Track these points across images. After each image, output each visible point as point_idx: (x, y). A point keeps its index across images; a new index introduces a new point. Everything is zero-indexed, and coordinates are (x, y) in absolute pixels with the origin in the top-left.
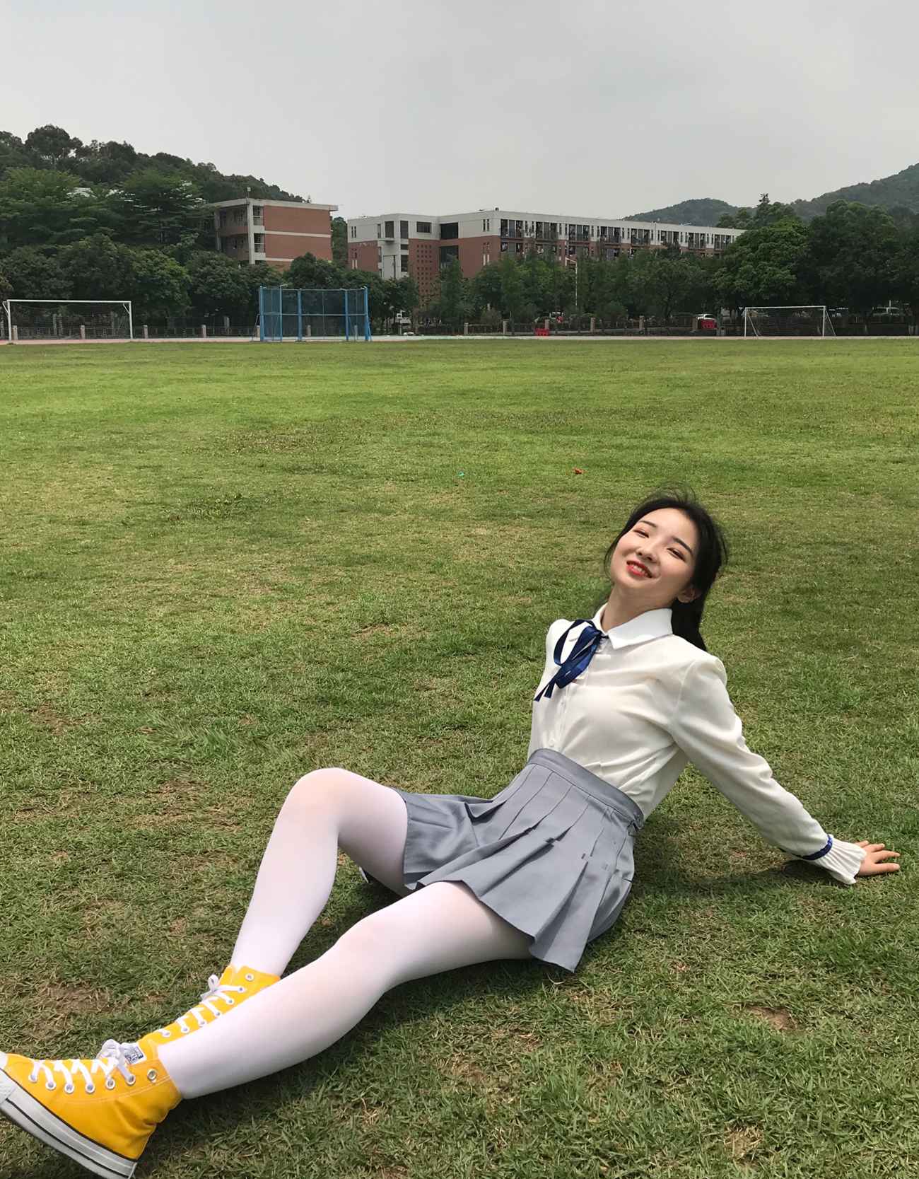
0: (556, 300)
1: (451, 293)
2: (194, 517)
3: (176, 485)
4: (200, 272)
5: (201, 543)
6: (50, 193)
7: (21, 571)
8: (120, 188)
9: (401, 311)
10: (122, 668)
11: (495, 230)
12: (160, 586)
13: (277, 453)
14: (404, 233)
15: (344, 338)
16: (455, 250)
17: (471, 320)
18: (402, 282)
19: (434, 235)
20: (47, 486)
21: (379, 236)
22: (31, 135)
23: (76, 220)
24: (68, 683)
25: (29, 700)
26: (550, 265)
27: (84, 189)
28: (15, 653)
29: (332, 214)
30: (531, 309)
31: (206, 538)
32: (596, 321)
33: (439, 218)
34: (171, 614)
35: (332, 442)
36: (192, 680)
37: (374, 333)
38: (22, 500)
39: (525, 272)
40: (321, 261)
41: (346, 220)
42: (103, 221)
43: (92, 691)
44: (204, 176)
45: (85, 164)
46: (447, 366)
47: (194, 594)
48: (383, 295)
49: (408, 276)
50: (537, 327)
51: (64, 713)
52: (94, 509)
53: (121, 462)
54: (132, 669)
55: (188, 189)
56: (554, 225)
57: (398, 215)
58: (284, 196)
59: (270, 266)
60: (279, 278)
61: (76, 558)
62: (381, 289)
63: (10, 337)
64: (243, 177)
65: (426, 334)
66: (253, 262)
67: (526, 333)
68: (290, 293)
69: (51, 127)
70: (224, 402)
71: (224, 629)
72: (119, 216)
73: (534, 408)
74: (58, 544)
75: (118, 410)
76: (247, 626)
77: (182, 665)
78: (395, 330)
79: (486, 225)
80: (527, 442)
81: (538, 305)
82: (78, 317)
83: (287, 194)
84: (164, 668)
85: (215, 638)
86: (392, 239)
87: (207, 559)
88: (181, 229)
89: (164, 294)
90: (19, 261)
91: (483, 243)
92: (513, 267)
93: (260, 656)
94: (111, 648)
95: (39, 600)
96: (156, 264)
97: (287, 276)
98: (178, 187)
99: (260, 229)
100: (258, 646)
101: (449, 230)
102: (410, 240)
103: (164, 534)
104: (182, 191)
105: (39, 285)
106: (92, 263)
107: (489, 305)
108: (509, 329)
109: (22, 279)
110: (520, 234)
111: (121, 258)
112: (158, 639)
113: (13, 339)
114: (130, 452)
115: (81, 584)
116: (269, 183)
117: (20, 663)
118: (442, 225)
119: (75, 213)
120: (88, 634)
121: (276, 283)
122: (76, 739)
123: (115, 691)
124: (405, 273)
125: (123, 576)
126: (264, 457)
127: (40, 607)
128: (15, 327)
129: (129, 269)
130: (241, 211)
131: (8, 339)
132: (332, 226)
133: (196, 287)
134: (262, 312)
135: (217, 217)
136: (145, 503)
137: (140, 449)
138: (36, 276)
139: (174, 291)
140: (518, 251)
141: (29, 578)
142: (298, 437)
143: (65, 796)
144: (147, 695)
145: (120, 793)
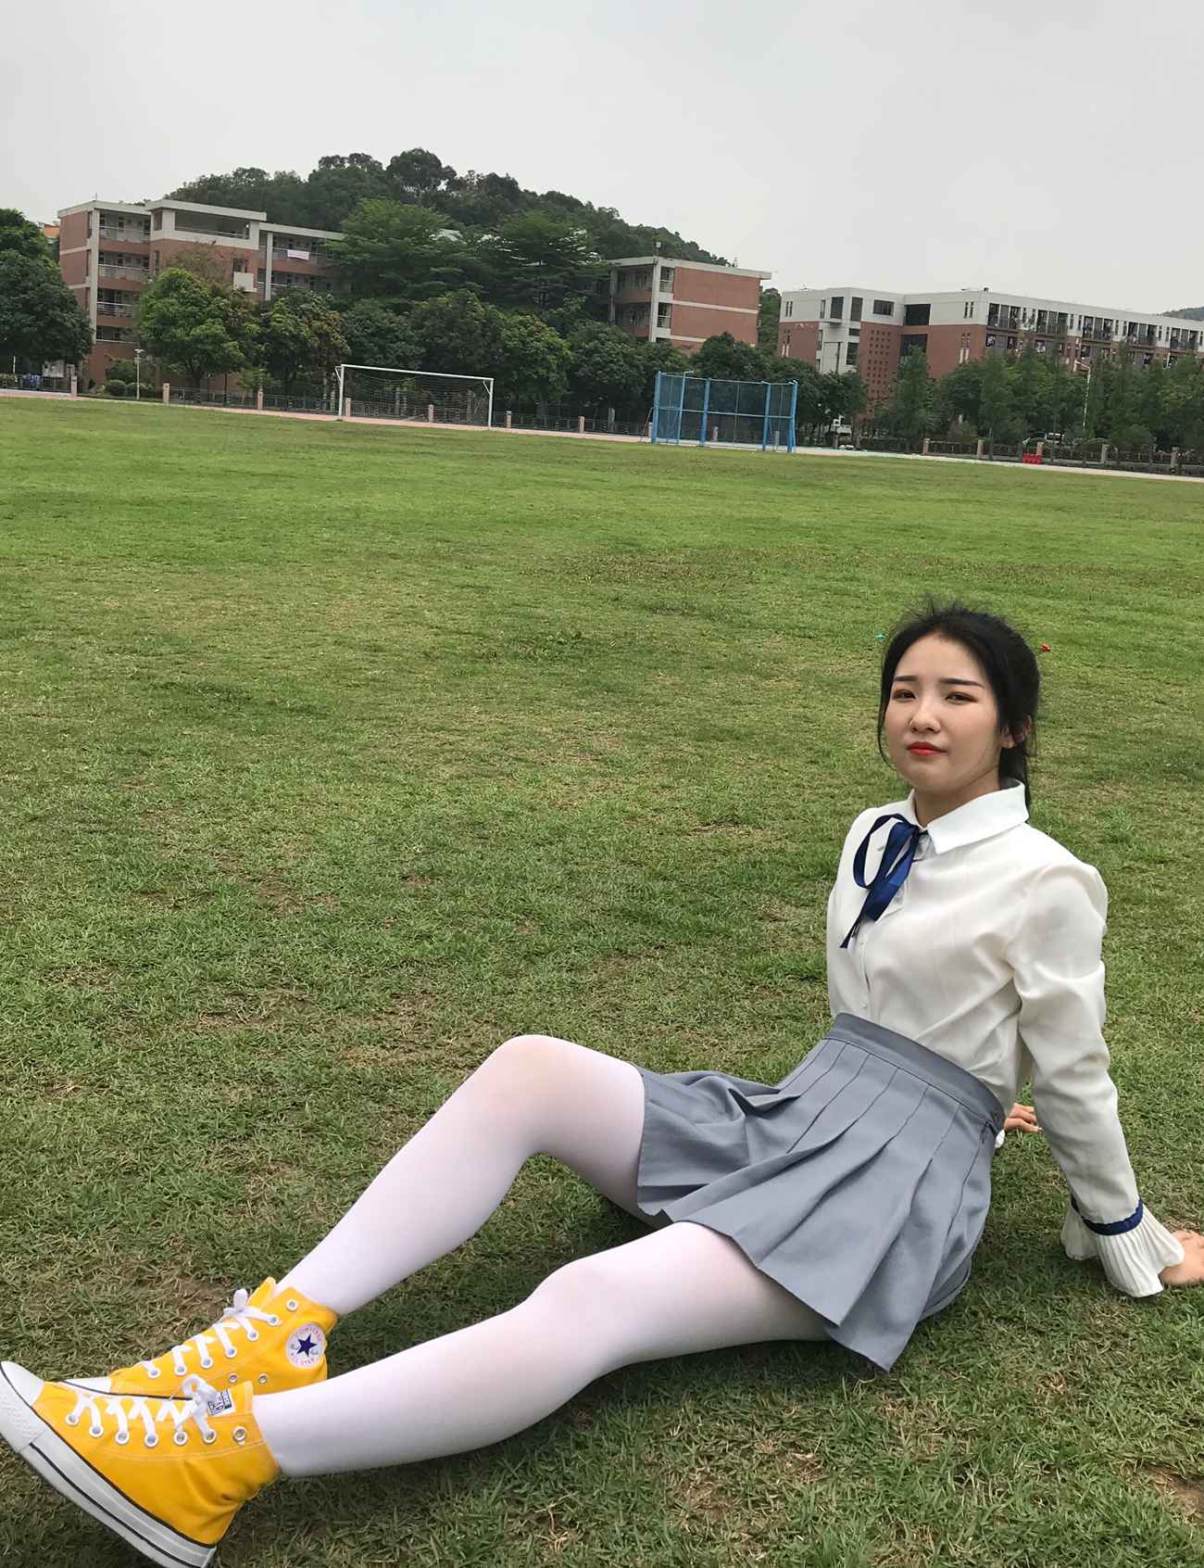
143: (269, 1000)
144: (404, 878)
145: (344, 1008)
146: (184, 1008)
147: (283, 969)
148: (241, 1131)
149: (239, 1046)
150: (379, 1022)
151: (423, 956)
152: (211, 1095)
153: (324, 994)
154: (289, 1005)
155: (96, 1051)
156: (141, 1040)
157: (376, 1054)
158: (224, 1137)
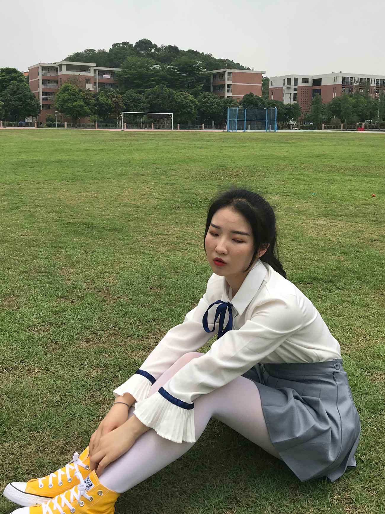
0: (368, 114)
1: (317, 110)
2: (185, 207)
3: (180, 192)
4: (203, 101)
5: (186, 219)
6: (143, 67)
7: (107, 227)
8: (171, 65)
9: (293, 119)
10: (142, 275)
11: (340, 82)
12: (165, 237)
13: (226, 180)
14: (296, 83)
15: (265, 131)
16: (319, 91)
17: (325, 123)
18: (293, 106)
19: (310, 84)
20: (126, 190)
21: (284, 84)
22: (137, 43)
23: (152, 78)
24: (117, 280)
25: (99, 286)
26: (366, 98)
27: (157, 65)
28: (98, 263)
29: (263, 75)
30: (355, 118)
31: (189, 217)
33: (313, 76)
34: (168, 251)
35: (252, 176)
36: (172, 283)
37: (279, 129)
38: (114, 195)
39: (353, 101)
40: (256, 96)
41: (269, 78)
42: (164, 79)
43: (127, 284)
44: (207, 59)
45: (158, 55)
46: (312, 144)
47: (180, 242)
48: (284, 111)
49: (296, 103)
50: (358, 127)
51: (113, 293)
52: (143, 201)
53: (158, 181)
54: (145, 275)
55: (200, 64)
56: (368, 79)
57: (293, 75)
58: (242, 68)
59: (234, 98)
60: (237, 104)
61: (132, 222)
62: (283, 108)
63: (123, 128)
64: (224, 60)
65: (303, 129)
66: (226, 97)
67: (353, 130)
68: (242, 110)
69: (145, 39)
70: (207, 157)
71: (190, 260)
72: (171, 77)
73: (353, 164)
74: (125, 216)
75: (161, 159)
76: (202, 259)
77: (168, 275)
78: (289, 127)
79: (335, 80)
80: (348, 180)
81: (359, 117)
82: (151, 120)
83: (244, 67)
84: (161, 276)
85: (186, 264)
86: (289, 86)
87: (188, 226)
88: (196, 82)
89: (187, 111)
90: (128, 96)
91: (334, 88)
92: (347, 99)
94: (139, 265)
95: (113, 240)
96: (185, 97)
97: (241, 103)
98: (196, 64)
99: (230, 82)
101: (317, 82)
102: (298, 86)
103: (171, 214)
104: (198, 66)
105: (136, 106)
106: (158, 97)
107: (335, 116)
108: (344, 127)
109: (129, 103)
110: (351, 84)
111: (170, 95)
112: (160, 262)
113: (124, 128)
114: (163, 177)
115: (131, 234)
116: (236, 62)
117: (99, 269)
118: (313, 79)
119: (152, 75)
121: (237, 106)
122: (115, 307)
123: (136, 285)
124: (295, 102)
125: (150, 231)
126: (221, 182)
127: (112, 243)
128: (125, 124)
129: (173, 100)
130: (223, 74)
131: (122, 128)
132: (262, 80)
133: (201, 108)
134: (228, 119)
135: (212, 77)
136: (165, 200)
137: (168, 176)
138: (135, 102)
139: (192, 109)
140: (350, 91)
141: (110, 230)
142: (238, 173)
143: (105, 335)
144: (151, 288)
145: (130, 336)
146: (76, 339)
147: (110, 324)
148: (97, 387)
149: (95, 353)
150: (143, 342)
151: (158, 317)
152: (86, 373)
153: (123, 332)
154: (112, 336)
155: (45, 356)
156: (61, 352)
157: (142, 354)
158: (91, 390)
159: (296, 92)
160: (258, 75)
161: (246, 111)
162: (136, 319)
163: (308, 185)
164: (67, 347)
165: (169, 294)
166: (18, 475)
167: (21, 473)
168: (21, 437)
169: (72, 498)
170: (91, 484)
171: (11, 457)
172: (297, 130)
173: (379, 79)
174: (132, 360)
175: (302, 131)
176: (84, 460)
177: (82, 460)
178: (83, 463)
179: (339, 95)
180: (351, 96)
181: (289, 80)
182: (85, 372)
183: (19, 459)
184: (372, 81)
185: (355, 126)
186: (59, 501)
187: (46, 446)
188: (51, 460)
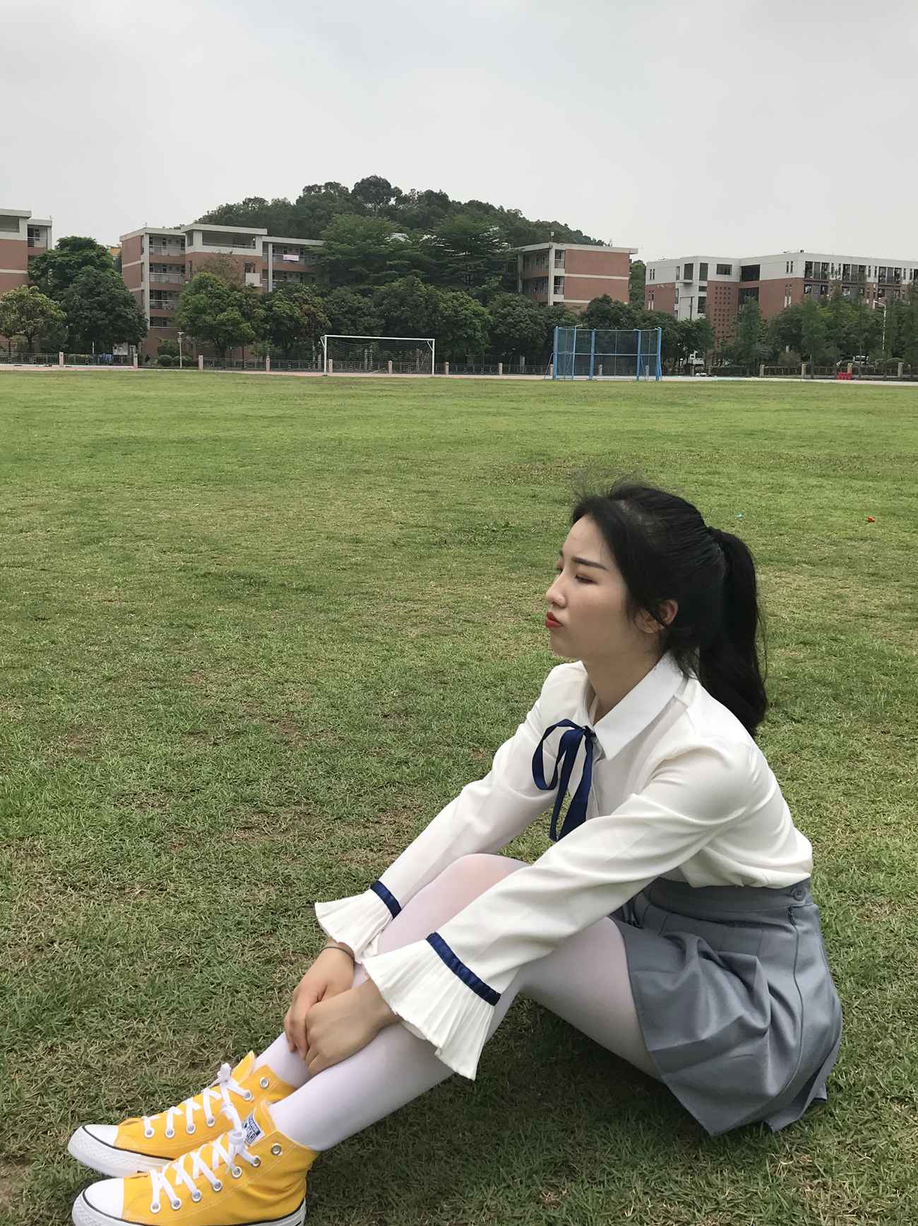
0: (861, 343)
1: (749, 334)
2: (461, 542)
3: (449, 510)
4: (500, 313)
5: (463, 568)
6: (370, 237)
7: (291, 583)
8: (432, 234)
9: (696, 352)
10: (366, 686)
11: (799, 272)
12: (416, 607)
13: (550, 484)
14: (703, 276)
15: (635, 378)
16: (755, 292)
17: (766, 362)
18: (698, 324)
19: (734, 277)
20: (332, 504)
21: (678, 278)
22: (356, 185)
23: (390, 263)
24: (313, 697)
25: (273, 710)
26: (857, 307)
27: (400, 234)
28: (270, 662)
29: (631, 257)
30: (831, 352)
31: (468, 563)
32: (904, 366)
33: (740, 260)
34: (423, 636)
36: (431, 706)
37: (665, 373)
38: (306, 516)
39: (828, 314)
40: (617, 302)
41: (645, 263)
42: (415, 263)
43: (333, 706)
44: (511, 221)
45: (403, 211)
46: (737, 406)
47: (448, 618)
48: (677, 335)
49: (704, 317)
50: (838, 370)
51: (302, 726)
52: (370, 528)
53: (403, 486)
54: (374, 689)
55: (495, 234)
56: (862, 268)
57: (697, 257)
58: (587, 241)
59: (568, 307)
60: (574, 318)
61: (344, 574)
62: (675, 330)
63: (325, 370)
64: (548, 223)
65: (718, 375)
66: (551, 303)
67: (825, 376)
68: (585, 333)
69: (375, 177)
70: (508, 434)
71: (471, 656)
72: (430, 260)
73: (827, 451)
74: (330, 559)
75: (408, 438)
76: (495, 655)
77: (423, 689)
78: (687, 370)
79: (789, 268)
80: (817, 486)
81: (841, 349)
82: (386, 352)
83: (589, 238)
84: (407, 691)
85: (461, 664)
86: (690, 281)
87: (466, 583)
88: (487, 272)
89: (466, 333)
90: (337, 300)
91: (785, 286)
92: (815, 309)
93: (503, 687)
94: (360, 665)
95: (303, 612)
96: (462, 304)
97: (584, 317)
98: (486, 232)
99: (561, 272)
100: (502, 678)
101: (750, 272)
102: (708, 282)
103: (429, 557)
104: (489, 236)
105: (354, 323)
106: (403, 302)
107: (787, 347)
108: (808, 372)
109: (339, 317)
110: (825, 277)
111: (429, 298)
112: (405, 660)
113: (328, 371)
114: (412, 477)
115: (344, 599)
116: (573, 228)
117: (273, 673)
118: (743, 268)
119: (390, 256)
120: (341, 649)
121: (573, 323)
122: (309, 755)
123: (354, 709)
124: (702, 316)
125: (385, 594)
126: (537, 488)
127: (302, 619)
128: (331, 360)
129: (435, 309)
130: (544, 254)
131: (323, 371)
132: (631, 268)
133: (495, 327)
134: (555, 352)
135: (520, 259)
136: (417, 526)
137: (423, 476)
138: (351, 314)
139: (475, 330)
140: (821, 293)
141: (297, 590)
142: (575, 469)
143: (286, 815)
144: (385, 716)
145: (340, 818)
146: (223, 824)
147: (297, 792)
148: (268, 927)
149: (264, 854)
150: (368, 830)
151: (402, 778)
152: (245, 896)
153: (324, 809)
154: (300, 818)
155: (157, 859)
156: (190, 850)
157: (366, 857)
158: (255, 932)
159: (703, 294)
160: (623, 256)
161: (593, 334)
162: (352, 781)
163: (729, 496)
164: (203, 842)
165: (425, 729)
166: (97, 1113)
167: (104, 1107)
168: (104, 1031)
169: (215, 1159)
170: (256, 1131)
171: (85, 1073)
172: (704, 376)
173: (885, 268)
174: (344, 869)
175: (716, 378)
176: (241, 1081)
177: (237, 1081)
178: (240, 1086)
179: (798, 301)
180: (824, 303)
181: (689, 268)
182: (242, 893)
183: (100, 1077)
184: (869, 271)
185: (831, 370)
186: (188, 1166)
187: (159, 1051)
188: (170, 1080)
